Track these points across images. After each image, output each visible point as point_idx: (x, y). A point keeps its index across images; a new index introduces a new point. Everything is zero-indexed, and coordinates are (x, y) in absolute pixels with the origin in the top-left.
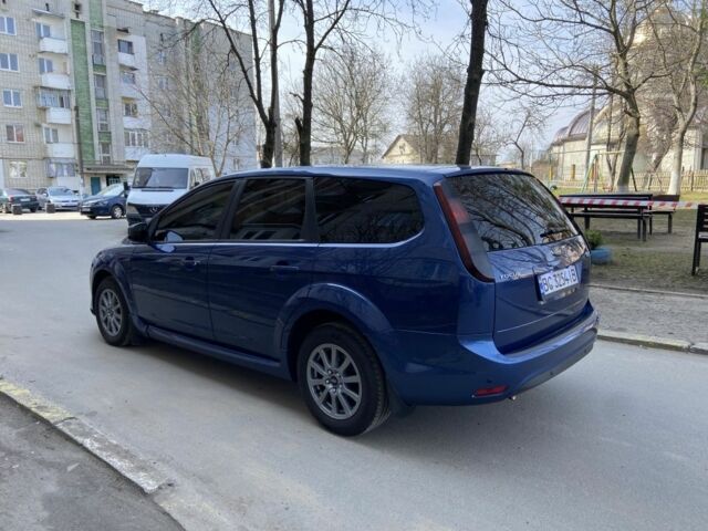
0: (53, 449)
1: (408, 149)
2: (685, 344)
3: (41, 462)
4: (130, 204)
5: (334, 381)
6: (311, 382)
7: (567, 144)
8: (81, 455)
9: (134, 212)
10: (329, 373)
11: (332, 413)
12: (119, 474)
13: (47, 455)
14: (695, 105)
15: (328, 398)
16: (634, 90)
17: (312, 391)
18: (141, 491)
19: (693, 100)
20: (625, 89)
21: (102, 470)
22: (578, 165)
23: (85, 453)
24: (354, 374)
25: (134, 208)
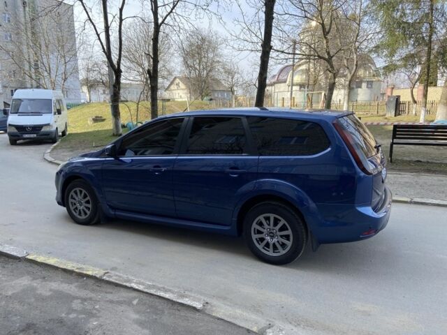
0: (112, 293)
1: (182, 86)
2: (409, 200)
3: (111, 302)
4: (10, 125)
5: (271, 234)
6: (255, 237)
7: (276, 85)
8: (134, 294)
9: (14, 130)
10: (268, 230)
11: (270, 253)
12: (172, 301)
13: (110, 297)
14: (357, 65)
15: (267, 245)
16: (332, 57)
17: (255, 241)
18: (194, 309)
19: (355, 63)
20: (327, 57)
21: (157, 300)
22: (285, 97)
23: (137, 292)
24: (287, 229)
25: (13, 128)
